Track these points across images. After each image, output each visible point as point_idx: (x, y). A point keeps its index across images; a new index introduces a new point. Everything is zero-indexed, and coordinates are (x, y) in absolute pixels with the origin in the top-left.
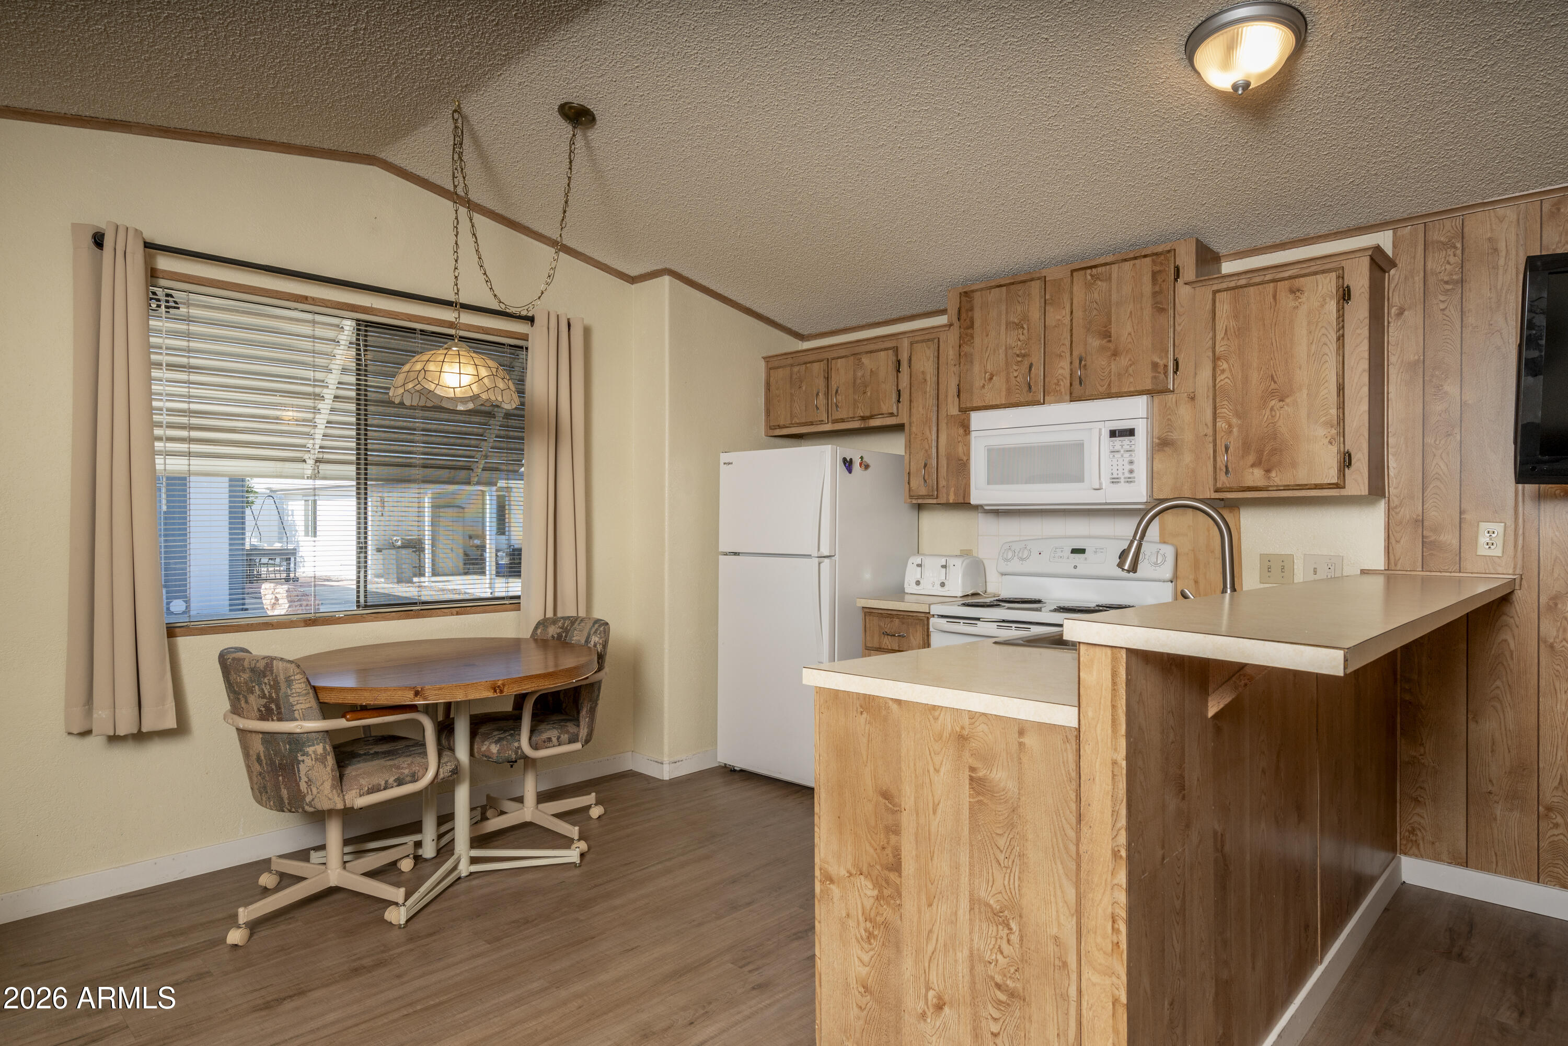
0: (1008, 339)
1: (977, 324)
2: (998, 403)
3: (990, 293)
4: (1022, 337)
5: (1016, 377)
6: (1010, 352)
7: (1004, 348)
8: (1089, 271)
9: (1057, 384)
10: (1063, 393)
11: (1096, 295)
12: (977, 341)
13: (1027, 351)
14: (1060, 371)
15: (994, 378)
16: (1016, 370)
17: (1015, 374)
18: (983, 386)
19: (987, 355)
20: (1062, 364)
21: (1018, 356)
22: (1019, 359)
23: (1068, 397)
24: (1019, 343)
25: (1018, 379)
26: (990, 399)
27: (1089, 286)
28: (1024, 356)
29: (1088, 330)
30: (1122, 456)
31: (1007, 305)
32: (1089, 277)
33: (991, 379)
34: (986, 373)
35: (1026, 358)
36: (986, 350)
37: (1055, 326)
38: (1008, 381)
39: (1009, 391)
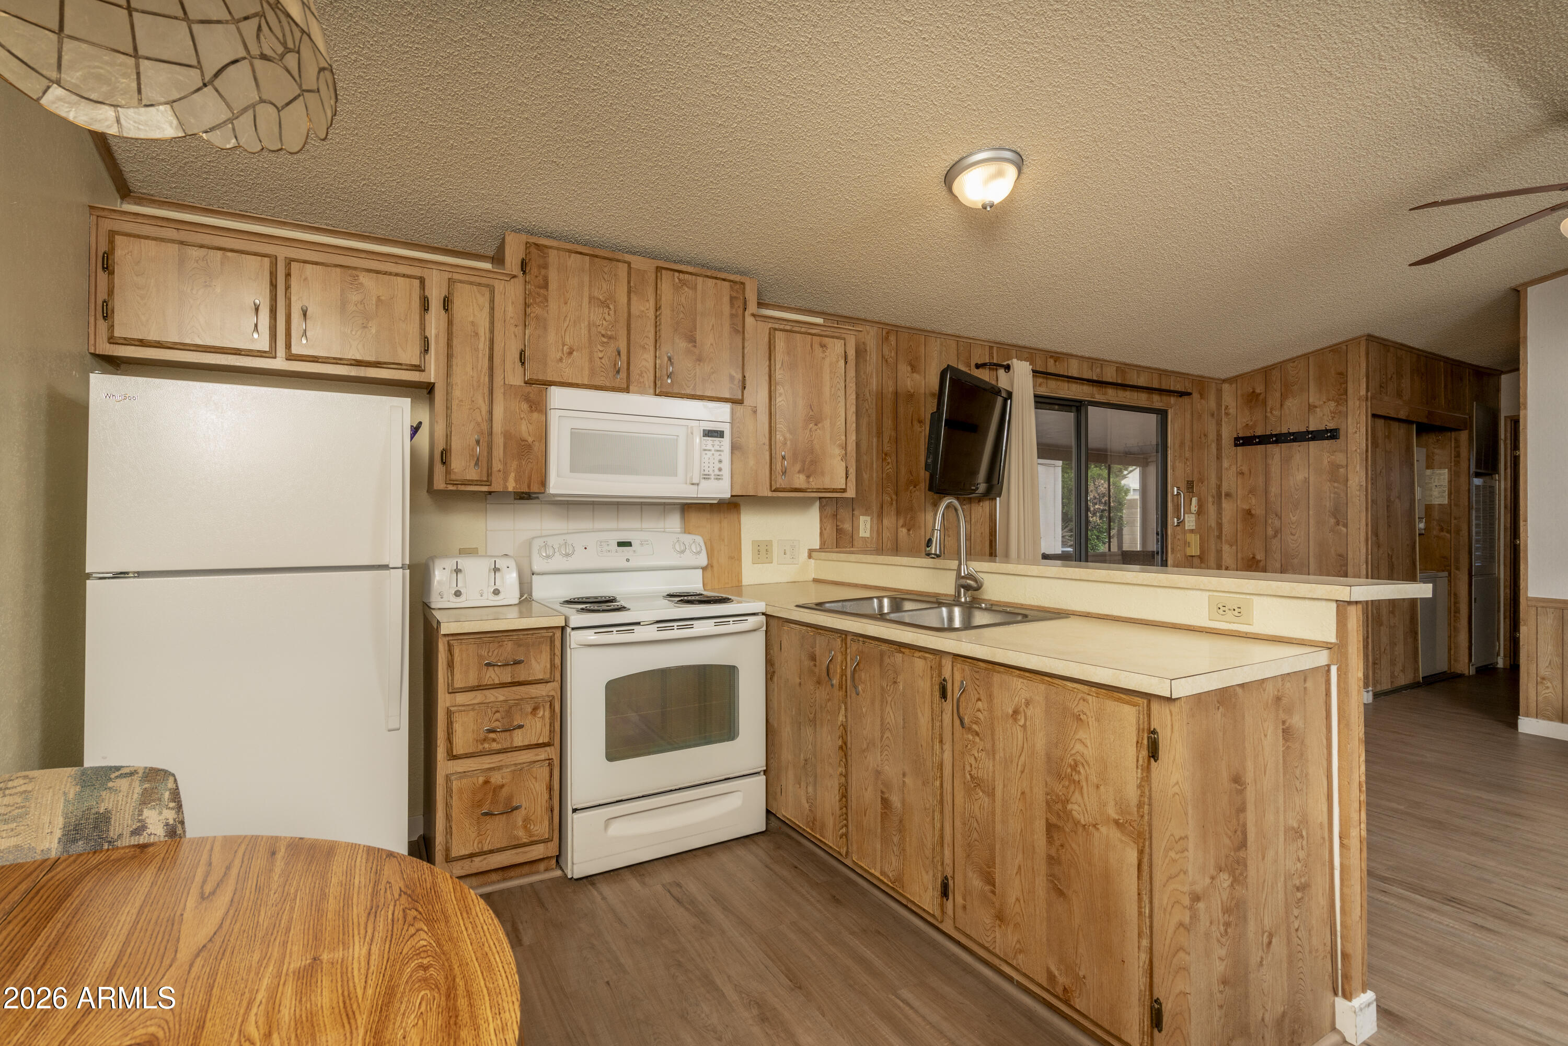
0: (592, 315)
1: (553, 286)
2: (580, 382)
3: (570, 257)
4: (607, 317)
5: (601, 358)
6: (593, 329)
7: (586, 323)
8: (676, 274)
9: (641, 375)
10: (647, 386)
11: (683, 300)
12: (553, 305)
13: (614, 333)
14: (644, 363)
15: (575, 353)
16: (601, 351)
17: (601, 355)
18: (561, 360)
19: (566, 325)
20: (645, 356)
21: (603, 336)
22: (605, 340)
23: (652, 391)
24: (604, 322)
25: (603, 361)
26: (568, 376)
27: (677, 288)
28: (610, 338)
29: (676, 330)
30: (713, 455)
31: (590, 276)
32: (677, 280)
33: (570, 353)
34: (564, 345)
35: (612, 341)
36: (565, 320)
37: (639, 316)
38: (591, 360)
39: (593, 372)
